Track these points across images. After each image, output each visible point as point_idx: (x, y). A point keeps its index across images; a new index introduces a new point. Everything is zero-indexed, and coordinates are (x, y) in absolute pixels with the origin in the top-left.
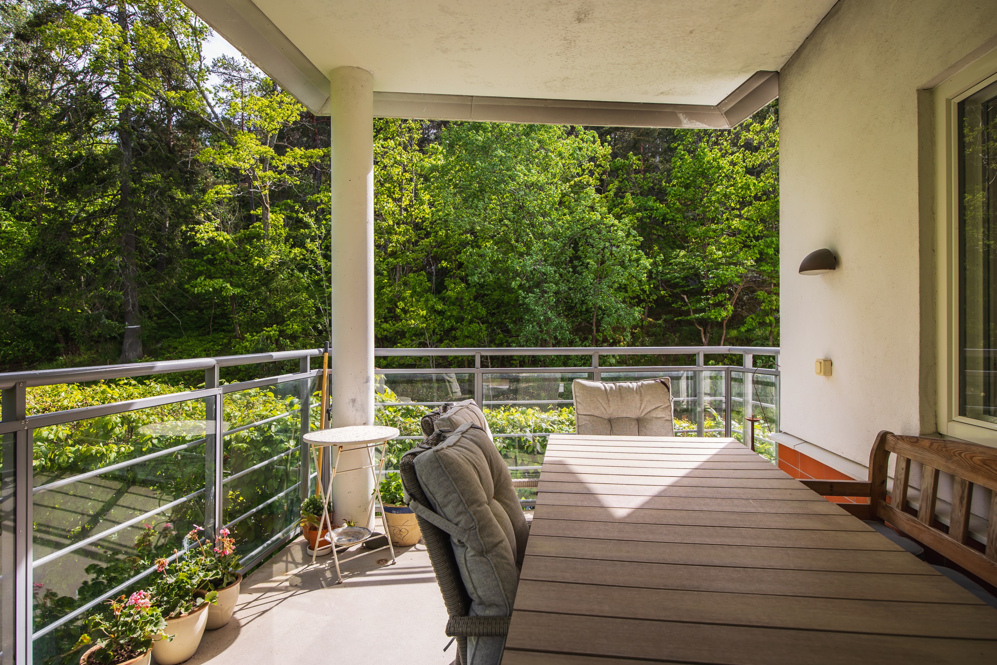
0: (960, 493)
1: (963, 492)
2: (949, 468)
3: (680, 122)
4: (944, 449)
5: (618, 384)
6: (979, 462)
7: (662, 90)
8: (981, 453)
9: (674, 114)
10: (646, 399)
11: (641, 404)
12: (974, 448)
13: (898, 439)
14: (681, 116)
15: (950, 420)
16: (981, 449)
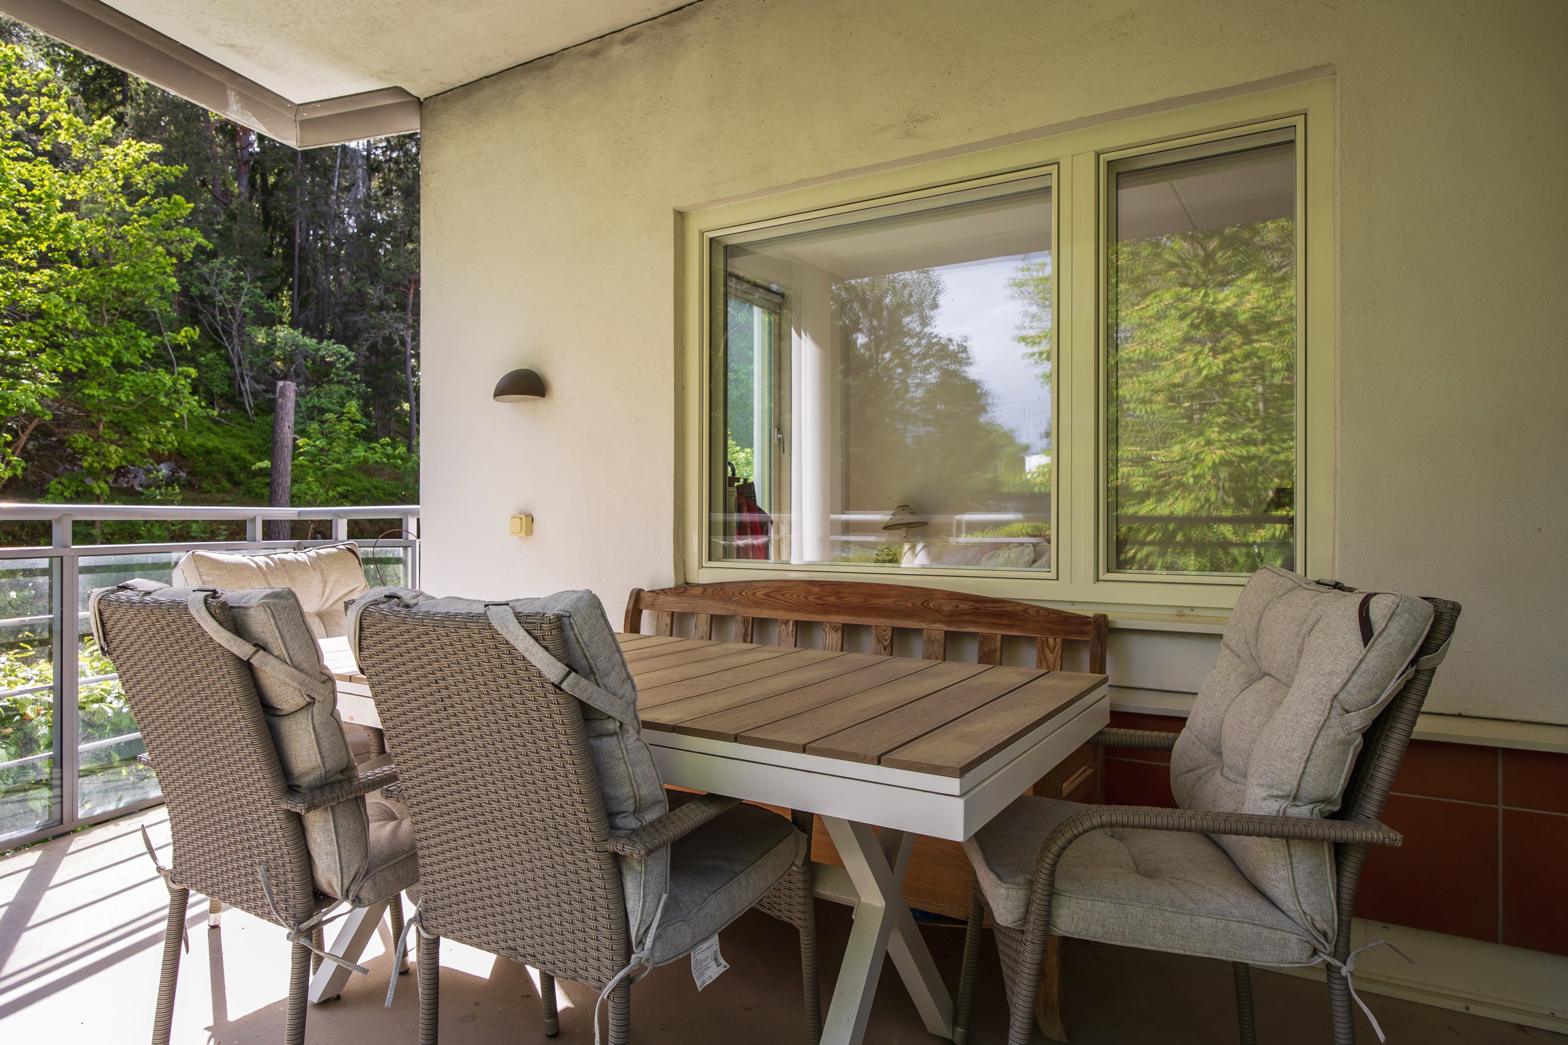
0: (743, 631)
1: (746, 629)
2: (729, 610)
3: (224, 104)
4: (721, 593)
5: (276, 557)
6: (762, 597)
7: (236, 42)
8: (764, 587)
9: (221, 88)
10: (331, 579)
11: (325, 587)
12: (755, 584)
13: (658, 594)
14: (232, 97)
15: (701, 567)
16: (763, 584)
